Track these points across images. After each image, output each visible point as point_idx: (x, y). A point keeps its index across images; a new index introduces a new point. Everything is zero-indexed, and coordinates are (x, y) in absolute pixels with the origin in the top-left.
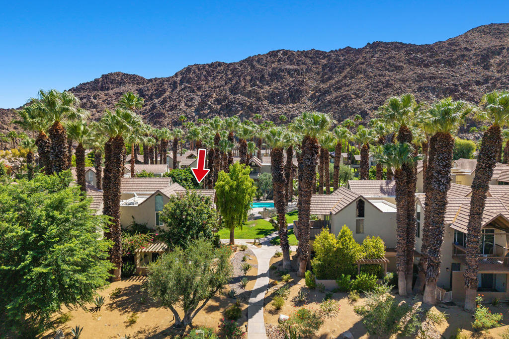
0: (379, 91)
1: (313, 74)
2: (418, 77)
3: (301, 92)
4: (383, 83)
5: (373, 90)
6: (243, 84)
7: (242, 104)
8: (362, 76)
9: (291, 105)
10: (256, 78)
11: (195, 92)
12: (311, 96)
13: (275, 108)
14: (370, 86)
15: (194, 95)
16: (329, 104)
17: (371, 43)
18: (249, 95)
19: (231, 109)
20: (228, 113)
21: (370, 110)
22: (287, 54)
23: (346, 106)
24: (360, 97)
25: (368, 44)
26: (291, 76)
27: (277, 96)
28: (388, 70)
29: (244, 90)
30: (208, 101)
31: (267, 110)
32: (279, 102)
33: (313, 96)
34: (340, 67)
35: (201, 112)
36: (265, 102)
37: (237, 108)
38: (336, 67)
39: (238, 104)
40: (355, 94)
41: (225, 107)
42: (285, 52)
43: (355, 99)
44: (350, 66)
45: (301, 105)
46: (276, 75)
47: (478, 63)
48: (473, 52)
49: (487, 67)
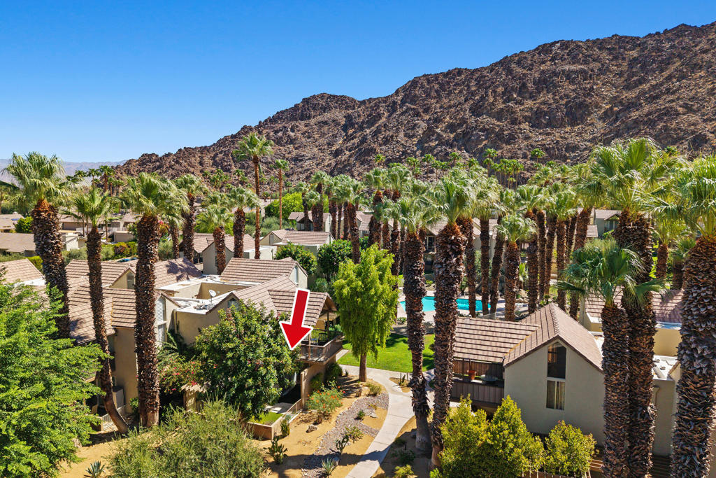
1: (611, 76)
3: (587, 106)
6: (491, 99)
7: (487, 130)
8: (702, 73)
9: (568, 129)
10: (513, 89)
11: (420, 116)
12: (605, 113)
13: (540, 134)
15: (418, 120)
16: (635, 125)
18: (499, 116)
19: (470, 138)
20: (464, 145)
21: (712, 133)
22: (567, 48)
24: (694, 112)
26: (572, 82)
27: (545, 115)
29: (492, 109)
30: (437, 128)
31: (527, 138)
32: (549, 125)
33: (609, 113)
34: (662, 62)
35: (426, 145)
36: (525, 126)
37: (480, 137)
38: (654, 61)
39: (481, 130)
40: (685, 106)
41: (461, 136)
42: (565, 45)
43: (684, 114)
44: (681, 58)
45: (587, 128)
46: (545, 83)
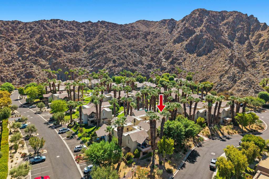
0: (117, 50)
1: (80, 36)
2: (129, 44)
3: (79, 46)
4: (118, 47)
5: (115, 50)
6: (46, 40)
7: (49, 51)
8: (107, 41)
9: (76, 53)
10: (52, 36)
11: (10, 41)
12: (84, 49)
13: (68, 54)
14: (113, 47)
15: (10, 43)
16: (97, 55)
17: (100, 21)
18: (51, 46)
19: (43, 54)
20: (41, 57)
22: (63, 23)
23: (106, 57)
24: (110, 53)
26: (71, 37)
27: (67, 48)
28: (117, 39)
29: (47, 43)
30: (26, 48)
31: (65, 56)
32: (69, 51)
33: (86, 49)
34: (93, 34)
35: (23, 55)
36: (62, 51)
37: (47, 54)
38: (91, 34)
39: (46, 51)
40: (107, 51)
41: (39, 53)
42: (62, 21)
43: (108, 53)
44: (98, 34)
45: (81, 53)
46: (62, 36)
47: (144, 38)
48: (141, 32)
49: (147, 40)
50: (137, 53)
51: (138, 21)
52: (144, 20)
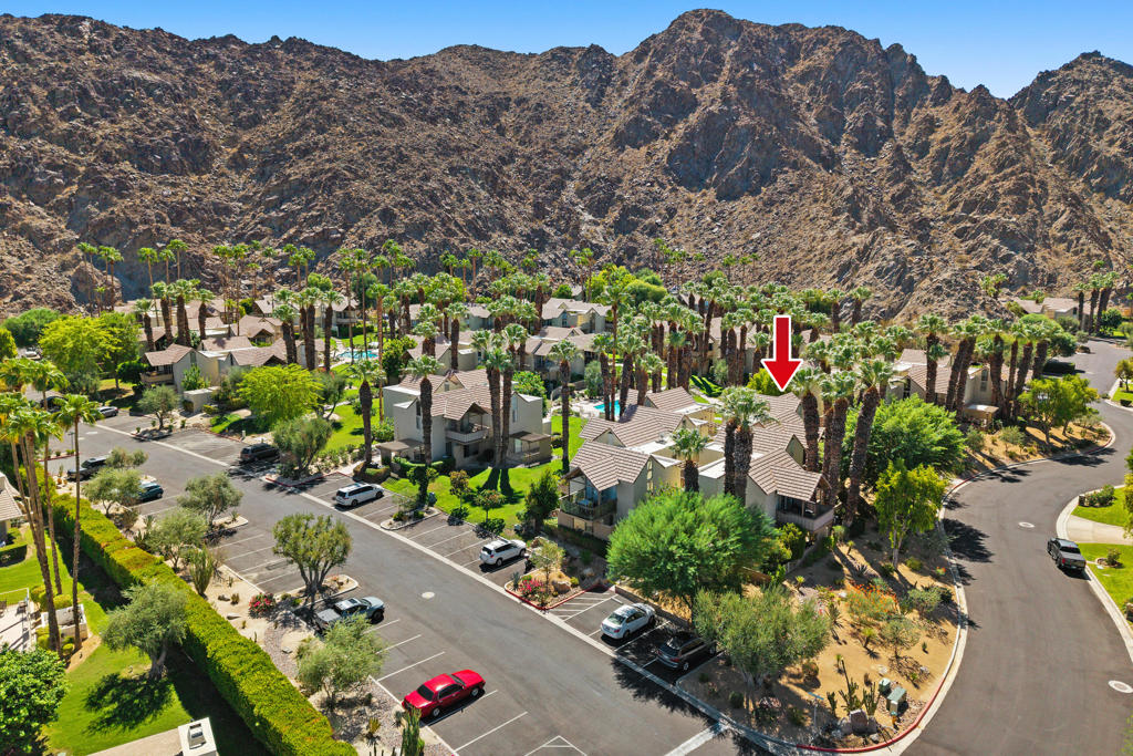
0: (393, 169)
1: (205, 101)
2: (439, 145)
3: (206, 146)
4: (393, 153)
5: (380, 166)
6: (36, 110)
7: (61, 167)
8: (340, 128)
9: (194, 178)
10: (66, 97)
12: (233, 159)
13: (160, 183)
14: (369, 155)
16: (303, 187)
17: (284, 38)
18: (67, 140)
19: (31, 180)
20: (26, 192)
22: (107, 35)
24: (363, 178)
25: (275, 39)
26: (159, 100)
27: (153, 153)
28: (381, 122)
29: (47, 128)
31: (145, 189)
32: (164, 169)
33: (240, 161)
34: (267, 96)
36: (126, 166)
37: (52, 178)
38: (258, 94)
39: (49, 166)
40: (348, 169)
41: (10, 173)
42: (101, 27)
43: (354, 180)
44: (288, 97)
45: (221, 180)
46: (116, 95)
47: (487, 122)
48: (471, 98)
49: (501, 131)
50: (476, 183)
51: (449, 49)
52: (475, 47)
